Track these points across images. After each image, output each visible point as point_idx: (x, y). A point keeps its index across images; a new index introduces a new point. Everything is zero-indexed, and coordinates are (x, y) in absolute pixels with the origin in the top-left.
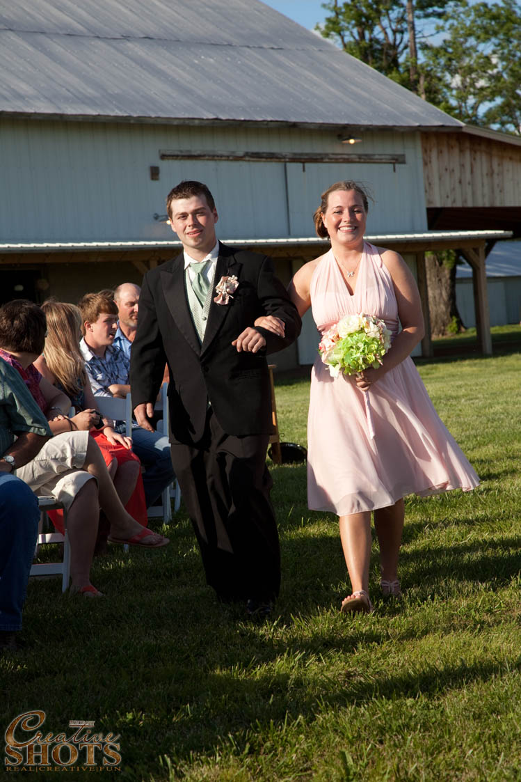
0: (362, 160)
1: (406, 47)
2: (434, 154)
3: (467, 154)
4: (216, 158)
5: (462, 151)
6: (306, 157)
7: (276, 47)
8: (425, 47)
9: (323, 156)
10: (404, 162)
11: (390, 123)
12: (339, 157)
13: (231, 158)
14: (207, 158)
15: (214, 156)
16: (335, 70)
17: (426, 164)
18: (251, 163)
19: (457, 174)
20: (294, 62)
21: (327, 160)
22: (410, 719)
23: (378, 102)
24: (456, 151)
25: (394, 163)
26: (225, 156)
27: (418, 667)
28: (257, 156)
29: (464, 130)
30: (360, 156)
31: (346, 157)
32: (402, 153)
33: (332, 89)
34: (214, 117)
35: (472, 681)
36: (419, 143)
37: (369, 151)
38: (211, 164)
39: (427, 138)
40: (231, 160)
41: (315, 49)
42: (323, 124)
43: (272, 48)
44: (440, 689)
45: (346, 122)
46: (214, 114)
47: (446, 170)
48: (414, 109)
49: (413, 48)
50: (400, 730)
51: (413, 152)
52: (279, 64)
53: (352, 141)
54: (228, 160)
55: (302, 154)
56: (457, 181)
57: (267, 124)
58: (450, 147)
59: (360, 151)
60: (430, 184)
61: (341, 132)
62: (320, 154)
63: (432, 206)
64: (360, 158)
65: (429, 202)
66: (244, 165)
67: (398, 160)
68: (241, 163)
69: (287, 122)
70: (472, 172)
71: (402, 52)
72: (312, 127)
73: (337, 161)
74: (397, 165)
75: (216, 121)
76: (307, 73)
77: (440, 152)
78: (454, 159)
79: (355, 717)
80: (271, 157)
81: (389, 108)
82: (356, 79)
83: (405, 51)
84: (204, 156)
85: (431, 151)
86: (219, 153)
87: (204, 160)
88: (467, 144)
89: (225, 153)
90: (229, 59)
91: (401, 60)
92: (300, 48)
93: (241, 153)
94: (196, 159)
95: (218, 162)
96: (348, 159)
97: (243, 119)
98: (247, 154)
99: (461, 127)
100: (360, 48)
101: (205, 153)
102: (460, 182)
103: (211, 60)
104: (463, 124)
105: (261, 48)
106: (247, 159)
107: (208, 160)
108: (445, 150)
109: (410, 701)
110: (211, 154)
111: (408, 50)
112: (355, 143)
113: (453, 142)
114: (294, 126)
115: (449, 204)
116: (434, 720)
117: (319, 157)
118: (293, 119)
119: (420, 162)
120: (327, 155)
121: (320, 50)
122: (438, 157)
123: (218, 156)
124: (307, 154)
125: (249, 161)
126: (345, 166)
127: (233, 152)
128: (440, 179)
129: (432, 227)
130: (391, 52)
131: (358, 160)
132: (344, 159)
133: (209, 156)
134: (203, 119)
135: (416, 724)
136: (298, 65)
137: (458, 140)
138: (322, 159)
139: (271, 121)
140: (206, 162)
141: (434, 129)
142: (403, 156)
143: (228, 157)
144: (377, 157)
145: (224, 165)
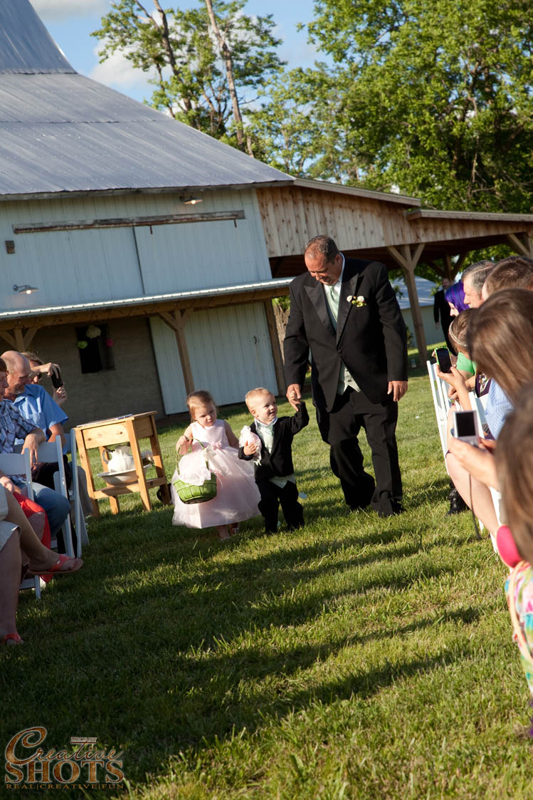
0: (205, 219)
1: (231, 113)
2: (270, 208)
3: (301, 205)
4: (67, 228)
5: (295, 203)
6: (152, 220)
7: (112, 121)
8: (249, 112)
9: (168, 218)
10: (243, 218)
11: (227, 183)
12: (183, 217)
13: (81, 227)
14: (59, 228)
15: (65, 226)
16: (169, 138)
17: (264, 217)
18: (101, 229)
19: (293, 224)
20: (131, 134)
21: (172, 221)
22: (350, 717)
23: (213, 164)
24: (291, 203)
25: (235, 219)
26: (75, 226)
27: (345, 670)
28: (106, 223)
29: (295, 184)
30: (202, 215)
31: (190, 217)
32: (241, 209)
33: (168, 155)
34: (62, 190)
35: (400, 678)
36: (255, 199)
37: (210, 210)
38: (64, 234)
39: (262, 193)
40: (82, 229)
41: (150, 120)
42: (165, 188)
43: (109, 122)
44: (370, 688)
45: (186, 185)
46: (61, 187)
47: (283, 221)
48: (247, 167)
49: (238, 114)
50: (341, 729)
51: (251, 207)
52: (117, 136)
53: (193, 202)
54: (79, 229)
55: (148, 218)
56: (294, 230)
57: (112, 193)
58: (285, 200)
59: (202, 211)
60: (269, 236)
61: (183, 194)
62: (165, 216)
63: (273, 256)
64: (202, 217)
65: (271, 252)
66: (94, 232)
67: (237, 216)
68: (91, 230)
69: (131, 189)
70: (307, 221)
71: (227, 117)
72: (155, 191)
73: (181, 221)
74: (237, 221)
75: (63, 193)
76: (144, 142)
77: (276, 206)
78: (290, 210)
79: (297, 723)
80: (119, 223)
81: (224, 168)
82: (191, 144)
83: (230, 117)
84: (56, 227)
85: (267, 205)
86: (70, 223)
87: (56, 230)
88: (300, 197)
89: (75, 223)
90: (69, 135)
91: (228, 125)
92: (135, 120)
93: (90, 222)
94: (48, 231)
95: (69, 231)
96: (191, 219)
97: (89, 189)
98: (96, 222)
99: (292, 181)
100: (189, 118)
101: (57, 224)
102: (297, 232)
103: (52, 137)
104: (294, 178)
105: (99, 122)
106: (97, 226)
107: (59, 230)
108: (280, 203)
109: (345, 703)
110: (62, 224)
111: (233, 116)
112: (196, 203)
113: (287, 196)
114: (138, 191)
115: (289, 253)
116: (371, 716)
117: (164, 219)
118: (136, 186)
119: (259, 216)
120: (172, 216)
121: (154, 121)
122: (274, 211)
123: (69, 226)
124: (153, 217)
125: (99, 228)
126: (190, 225)
127: (83, 221)
128: (278, 230)
129: (276, 275)
130: (218, 119)
131: (200, 219)
132: (188, 219)
133: (61, 226)
134: (51, 193)
135: (357, 723)
136: (135, 135)
137: (290, 193)
138: (167, 220)
139: (116, 189)
140: (58, 232)
141: (268, 185)
142: (243, 211)
143: (79, 226)
144: (218, 214)
145: (76, 233)
